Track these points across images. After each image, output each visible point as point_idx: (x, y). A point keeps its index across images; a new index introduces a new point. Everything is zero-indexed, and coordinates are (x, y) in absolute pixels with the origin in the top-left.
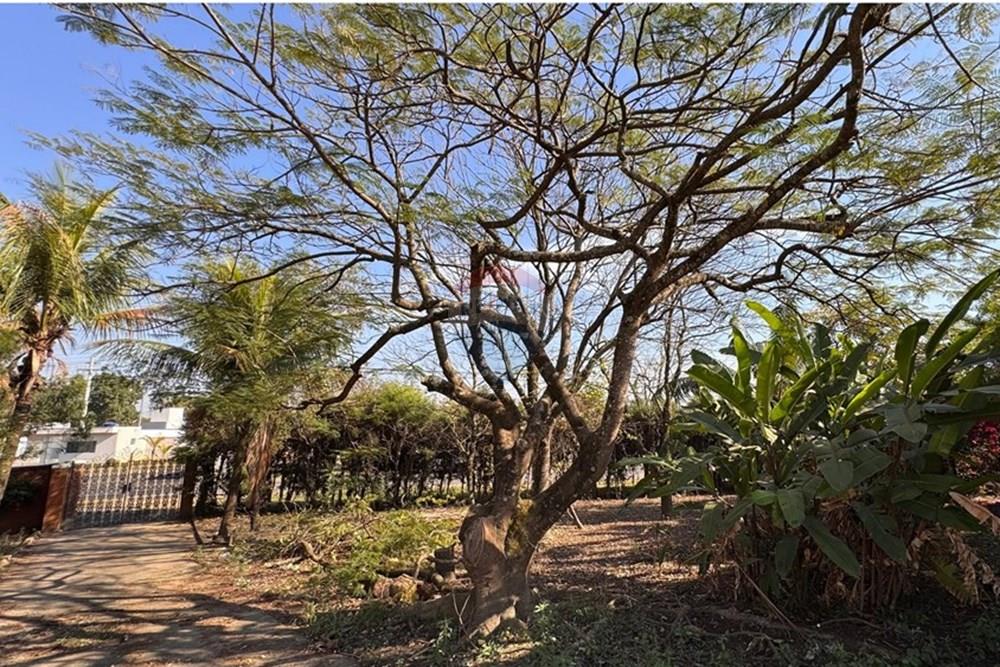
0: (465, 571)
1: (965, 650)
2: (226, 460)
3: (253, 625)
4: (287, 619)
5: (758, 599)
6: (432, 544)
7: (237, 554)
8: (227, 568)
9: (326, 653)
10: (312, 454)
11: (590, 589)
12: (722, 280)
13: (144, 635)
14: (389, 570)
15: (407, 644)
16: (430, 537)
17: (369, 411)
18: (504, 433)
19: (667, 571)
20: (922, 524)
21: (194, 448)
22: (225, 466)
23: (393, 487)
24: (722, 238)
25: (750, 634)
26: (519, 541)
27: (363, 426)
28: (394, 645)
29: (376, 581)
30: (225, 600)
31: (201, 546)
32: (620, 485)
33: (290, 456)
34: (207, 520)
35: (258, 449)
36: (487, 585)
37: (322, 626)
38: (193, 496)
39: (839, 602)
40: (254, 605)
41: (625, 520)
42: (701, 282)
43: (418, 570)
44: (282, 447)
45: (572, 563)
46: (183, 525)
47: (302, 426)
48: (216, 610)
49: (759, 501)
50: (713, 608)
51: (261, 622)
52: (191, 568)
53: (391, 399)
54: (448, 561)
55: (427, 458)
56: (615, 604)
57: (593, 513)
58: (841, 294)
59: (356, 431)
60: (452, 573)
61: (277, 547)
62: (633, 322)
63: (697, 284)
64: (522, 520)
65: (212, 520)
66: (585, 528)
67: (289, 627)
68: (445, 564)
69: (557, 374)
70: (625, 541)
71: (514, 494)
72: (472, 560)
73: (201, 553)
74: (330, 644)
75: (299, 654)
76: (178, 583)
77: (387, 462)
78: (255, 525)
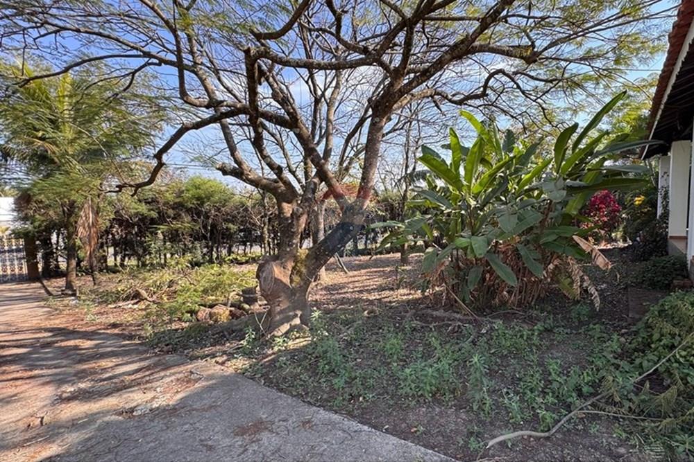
0: (266, 302)
1: (568, 322)
2: (61, 237)
3: (103, 343)
4: (131, 337)
5: (457, 305)
6: (240, 286)
7: (84, 301)
8: (77, 310)
9: (163, 355)
10: (136, 230)
11: (352, 307)
12: (445, 95)
13: (11, 355)
14: (208, 304)
15: (224, 345)
16: (238, 282)
17: (179, 196)
18: (285, 205)
19: (403, 294)
20: (555, 256)
21: (28, 226)
22: (61, 240)
23: (208, 252)
24: (446, 57)
25: (450, 323)
26: (300, 276)
27: (176, 208)
28: (215, 346)
29: (199, 310)
30: (78, 330)
31: (51, 297)
32: (374, 247)
33: (118, 231)
34: (54, 280)
35: (86, 225)
36: (279, 305)
37: (159, 339)
38: (37, 263)
39: (504, 303)
40: (103, 331)
41: (377, 267)
42: (431, 96)
43: (230, 302)
44: (108, 224)
45: (341, 294)
46: (32, 284)
47: (123, 209)
48: (71, 336)
49: (461, 244)
50: (429, 311)
51: (109, 340)
52: (45, 312)
53: (197, 187)
54: (252, 296)
55: (232, 231)
56: (368, 313)
57: (355, 264)
58: (525, 112)
59: (171, 212)
60: (256, 303)
61: (117, 294)
62: (379, 122)
63: (428, 97)
64: (301, 263)
65: (59, 280)
66: (351, 273)
67: (133, 342)
68: (250, 297)
69: (323, 161)
70: (376, 280)
71: (294, 246)
72: (267, 290)
73: (52, 302)
74: (165, 349)
75: (142, 357)
76: (35, 322)
77: (200, 234)
78: (97, 282)
